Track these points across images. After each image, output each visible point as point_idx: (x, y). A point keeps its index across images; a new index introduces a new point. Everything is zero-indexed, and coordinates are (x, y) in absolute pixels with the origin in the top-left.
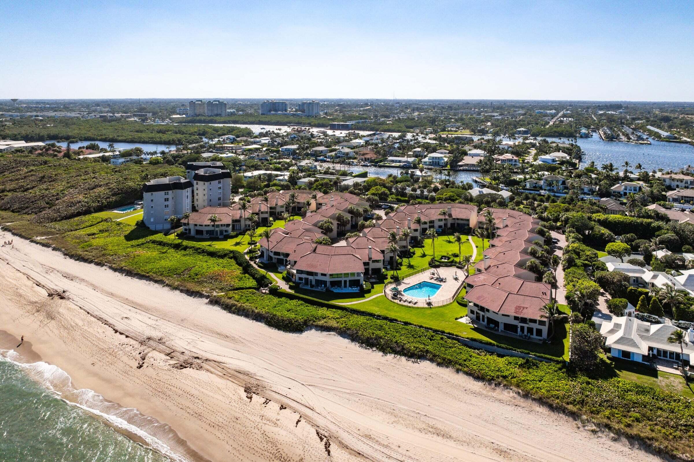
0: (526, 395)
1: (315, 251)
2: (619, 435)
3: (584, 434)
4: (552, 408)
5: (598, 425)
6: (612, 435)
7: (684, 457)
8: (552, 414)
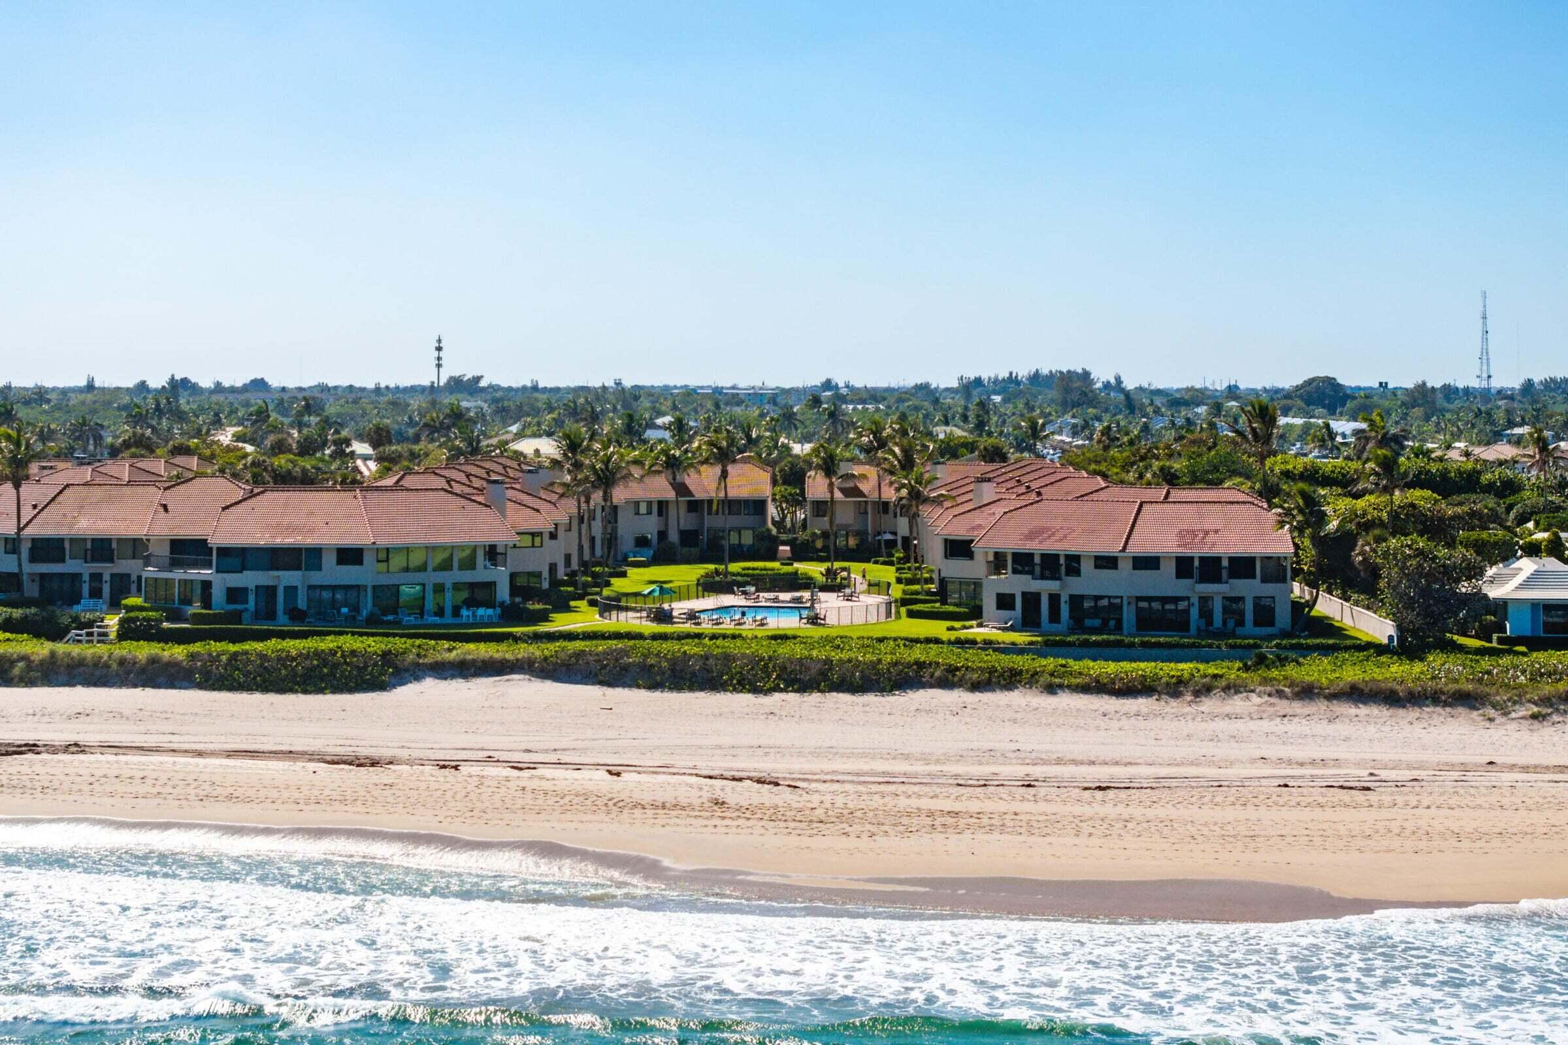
0: (1306, 693)
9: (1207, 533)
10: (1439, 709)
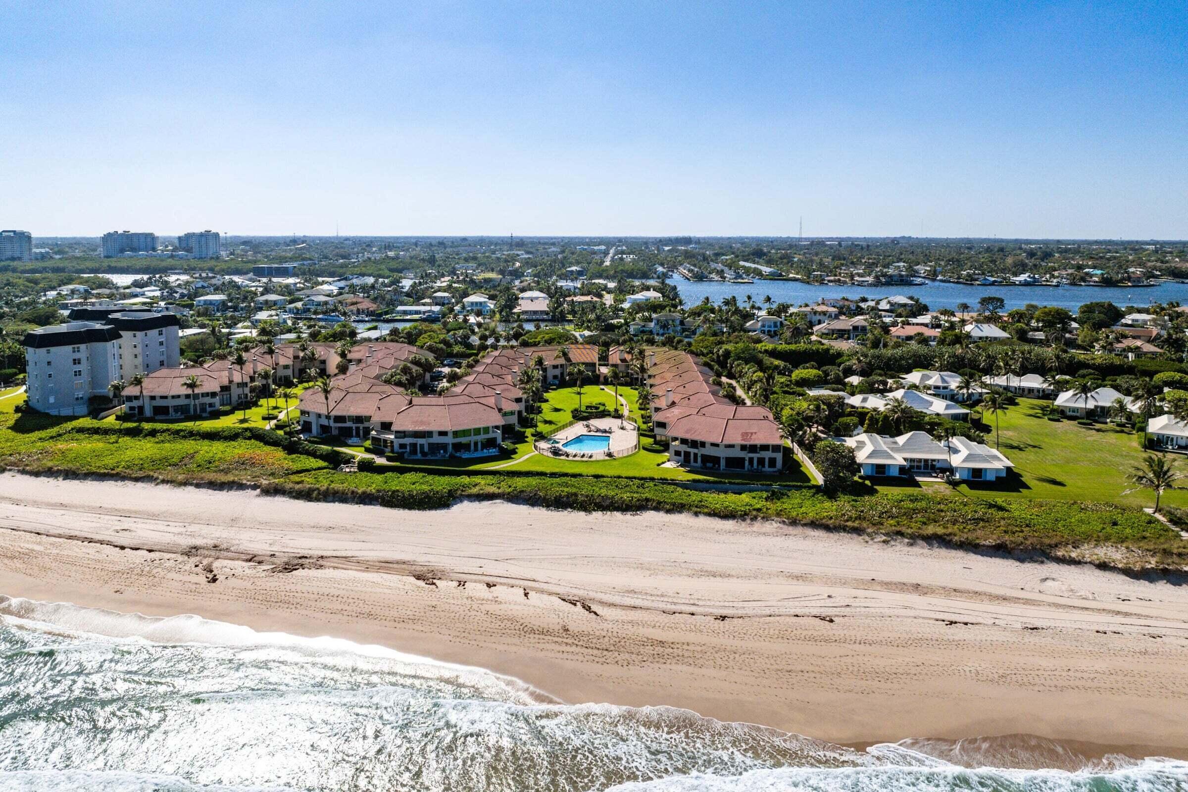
0: (794, 523)
1: (411, 402)
2: (914, 539)
3: (876, 546)
4: (828, 528)
5: (886, 534)
6: (907, 540)
7: (987, 543)
8: (831, 535)
9: (752, 434)
10: (846, 534)
